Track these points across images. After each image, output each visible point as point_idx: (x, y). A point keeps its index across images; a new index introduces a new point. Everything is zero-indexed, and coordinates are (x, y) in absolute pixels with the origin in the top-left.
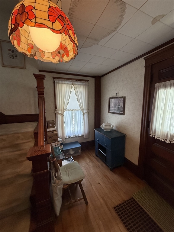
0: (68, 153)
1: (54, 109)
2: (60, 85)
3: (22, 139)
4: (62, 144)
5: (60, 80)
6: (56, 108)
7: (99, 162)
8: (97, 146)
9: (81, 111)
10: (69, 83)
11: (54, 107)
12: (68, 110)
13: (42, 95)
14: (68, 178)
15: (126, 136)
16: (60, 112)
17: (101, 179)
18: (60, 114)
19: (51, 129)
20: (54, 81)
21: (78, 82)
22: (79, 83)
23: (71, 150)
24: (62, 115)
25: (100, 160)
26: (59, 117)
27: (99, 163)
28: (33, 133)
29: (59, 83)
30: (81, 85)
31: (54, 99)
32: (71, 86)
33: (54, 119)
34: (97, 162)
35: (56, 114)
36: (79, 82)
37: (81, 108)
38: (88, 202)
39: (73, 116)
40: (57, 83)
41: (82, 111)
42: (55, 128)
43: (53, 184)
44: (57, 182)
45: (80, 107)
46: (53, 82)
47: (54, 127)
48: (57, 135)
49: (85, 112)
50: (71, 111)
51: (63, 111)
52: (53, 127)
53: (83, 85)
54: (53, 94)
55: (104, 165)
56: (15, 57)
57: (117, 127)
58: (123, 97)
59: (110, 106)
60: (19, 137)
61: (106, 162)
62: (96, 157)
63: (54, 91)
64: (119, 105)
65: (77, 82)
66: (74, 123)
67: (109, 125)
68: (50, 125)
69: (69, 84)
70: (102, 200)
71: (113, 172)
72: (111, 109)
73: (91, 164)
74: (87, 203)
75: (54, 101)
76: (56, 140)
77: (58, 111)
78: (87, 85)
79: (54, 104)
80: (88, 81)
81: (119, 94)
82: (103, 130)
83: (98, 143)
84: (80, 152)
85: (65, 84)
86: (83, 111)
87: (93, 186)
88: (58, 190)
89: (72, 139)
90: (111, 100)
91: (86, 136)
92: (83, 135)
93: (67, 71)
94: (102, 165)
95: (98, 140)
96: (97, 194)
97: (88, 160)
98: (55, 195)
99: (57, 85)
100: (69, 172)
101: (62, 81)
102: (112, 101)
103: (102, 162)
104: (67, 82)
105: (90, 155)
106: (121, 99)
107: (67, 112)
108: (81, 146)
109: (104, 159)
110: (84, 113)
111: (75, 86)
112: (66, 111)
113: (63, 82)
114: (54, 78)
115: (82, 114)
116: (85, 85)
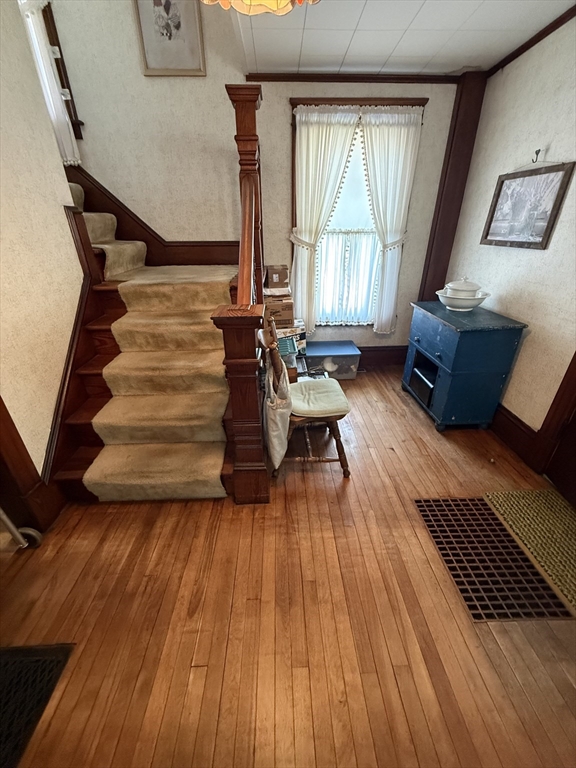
0: (320, 367)
1: (290, 226)
2: (313, 131)
3: (204, 302)
4: (303, 336)
5: (314, 112)
6: (294, 224)
7: (407, 405)
8: (410, 361)
9: (377, 238)
10: (347, 120)
11: (290, 220)
12: (333, 232)
13: (250, 167)
14: (306, 405)
15: (529, 332)
16: (305, 238)
17: (400, 441)
18: (307, 244)
19: (277, 291)
20: (294, 117)
21: (382, 112)
22: (385, 118)
23: (329, 359)
24: (313, 247)
25: (411, 401)
26: (303, 254)
27: (405, 408)
28: (229, 288)
29: (307, 123)
30: (393, 125)
31: (290, 191)
32: (351, 131)
33: (287, 262)
34: (401, 404)
35: (293, 244)
36: (386, 112)
37: (377, 227)
38: (349, 473)
39: (347, 255)
40: (302, 123)
41: (379, 236)
42: (289, 288)
43: (269, 403)
44: (279, 401)
45: (376, 223)
46: (290, 121)
47: (286, 285)
48: (290, 307)
49: (390, 240)
50: (341, 236)
51: (317, 234)
52: (282, 284)
53: (399, 124)
54: (289, 171)
55: (421, 414)
56: (174, 31)
57: (501, 300)
58: (563, 164)
59: (498, 214)
60: (197, 293)
61: (428, 406)
62: (403, 393)
63: (290, 159)
64: (535, 208)
65: (376, 112)
66: (349, 281)
67: (470, 288)
68: (276, 278)
69: (345, 125)
70: (387, 481)
71: (444, 435)
72: (496, 227)
73: (381, 405)
74: (346, 474)
75: (290, 197)
76: (288, 323)
77: (300, 232)
78: (416, 125)
79: (290, 209)
80: (422, 102)
81: (551, 152)
82: (443, 307)
83: (418, 352)
84: (355, 370)
85: (329, 124)
86: (383, 235)
87: (371, 450)
88: (278, 418)
89: (336, 330)
90: (504, 188)
91: (380, 327)
92: (373, 325)
93: (342, 65)
94: (414, 414)
95: (418, 341)
96: (380, 469)
97: (374, 396)
98: (271, 426)
99: (302, 132)
100: (312, 397)
101: (320, 112)
102: (509, 192)
103: (416, 408)
104: (337, 117)
105: (385, 384)
106: (552, 175)
107: (328, 238)
108: (360, 353)
109: (424, 399)
110: (385, 247)
111: (367, 130)
112: (325, 237)
113: (325, 118)
114: (294, 103)
115: (380, 246)
116: (408, 124)
